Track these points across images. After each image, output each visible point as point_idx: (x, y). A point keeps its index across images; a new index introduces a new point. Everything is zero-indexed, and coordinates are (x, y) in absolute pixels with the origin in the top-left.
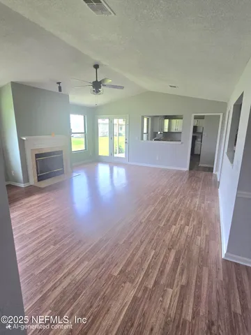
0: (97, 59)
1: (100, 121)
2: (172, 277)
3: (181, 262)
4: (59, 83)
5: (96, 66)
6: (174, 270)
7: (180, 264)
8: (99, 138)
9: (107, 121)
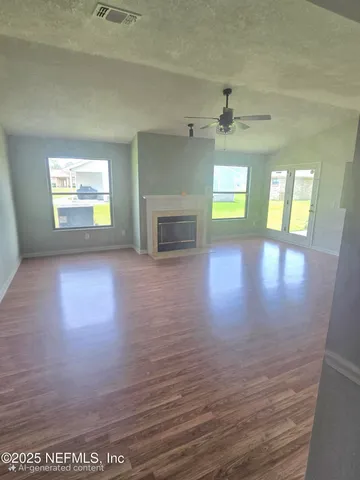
0: (223, 81)
1: (274, 174)
2: (155, 452)
3: (200, 441)
4: (191, 125)
5: (227, 92)
6: (171, 443)
7: (193, 443)
8: (270, 202)
9: (284, 174)
